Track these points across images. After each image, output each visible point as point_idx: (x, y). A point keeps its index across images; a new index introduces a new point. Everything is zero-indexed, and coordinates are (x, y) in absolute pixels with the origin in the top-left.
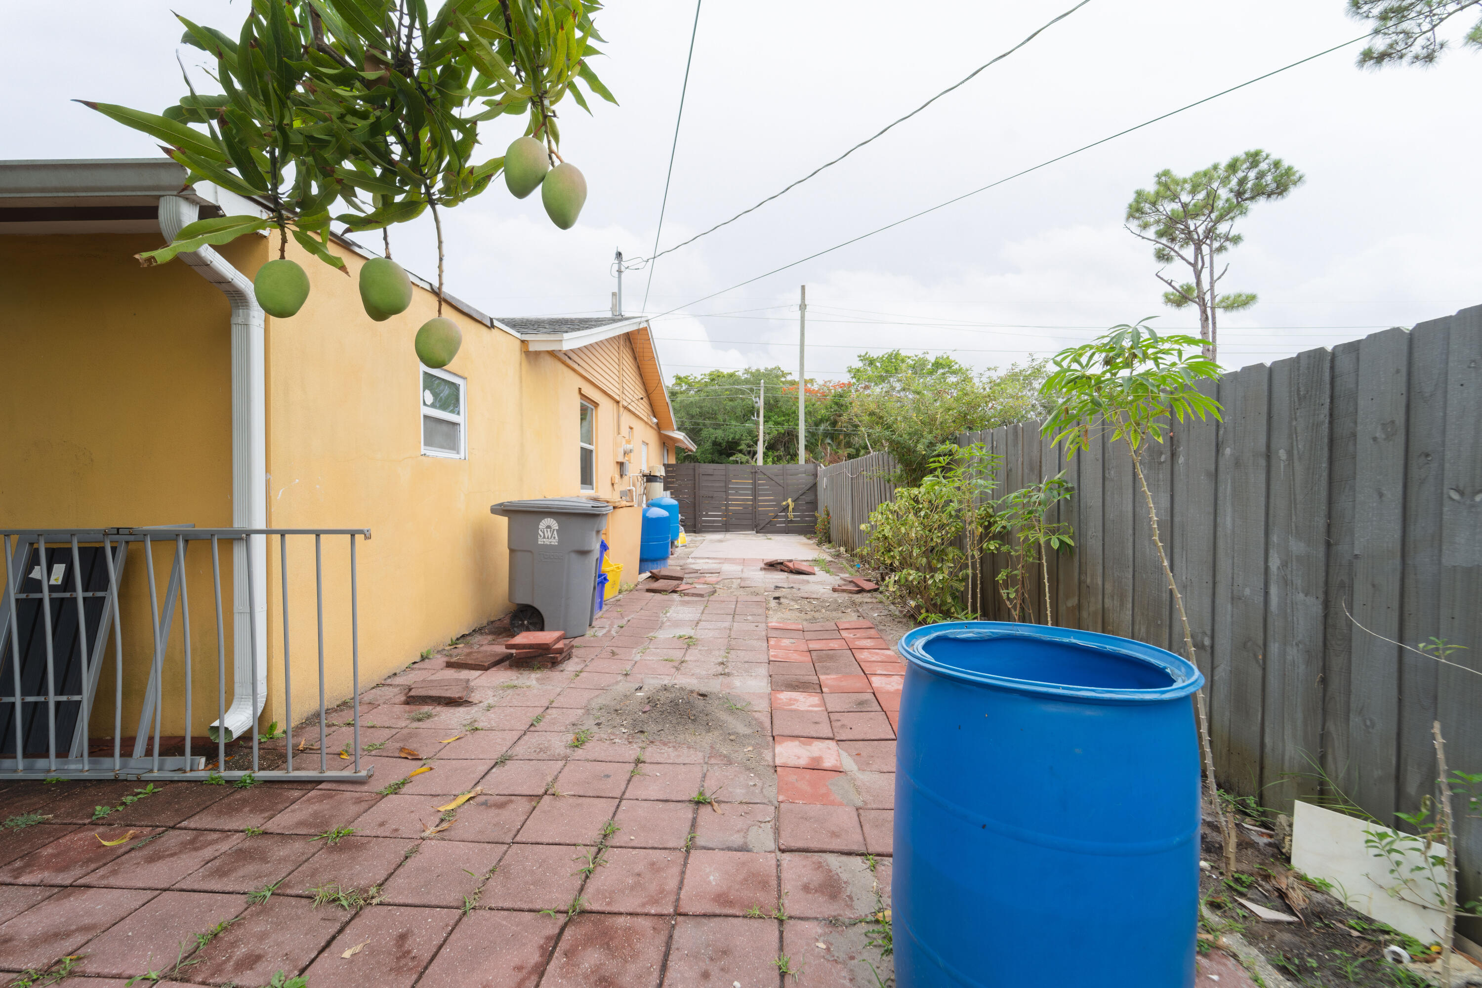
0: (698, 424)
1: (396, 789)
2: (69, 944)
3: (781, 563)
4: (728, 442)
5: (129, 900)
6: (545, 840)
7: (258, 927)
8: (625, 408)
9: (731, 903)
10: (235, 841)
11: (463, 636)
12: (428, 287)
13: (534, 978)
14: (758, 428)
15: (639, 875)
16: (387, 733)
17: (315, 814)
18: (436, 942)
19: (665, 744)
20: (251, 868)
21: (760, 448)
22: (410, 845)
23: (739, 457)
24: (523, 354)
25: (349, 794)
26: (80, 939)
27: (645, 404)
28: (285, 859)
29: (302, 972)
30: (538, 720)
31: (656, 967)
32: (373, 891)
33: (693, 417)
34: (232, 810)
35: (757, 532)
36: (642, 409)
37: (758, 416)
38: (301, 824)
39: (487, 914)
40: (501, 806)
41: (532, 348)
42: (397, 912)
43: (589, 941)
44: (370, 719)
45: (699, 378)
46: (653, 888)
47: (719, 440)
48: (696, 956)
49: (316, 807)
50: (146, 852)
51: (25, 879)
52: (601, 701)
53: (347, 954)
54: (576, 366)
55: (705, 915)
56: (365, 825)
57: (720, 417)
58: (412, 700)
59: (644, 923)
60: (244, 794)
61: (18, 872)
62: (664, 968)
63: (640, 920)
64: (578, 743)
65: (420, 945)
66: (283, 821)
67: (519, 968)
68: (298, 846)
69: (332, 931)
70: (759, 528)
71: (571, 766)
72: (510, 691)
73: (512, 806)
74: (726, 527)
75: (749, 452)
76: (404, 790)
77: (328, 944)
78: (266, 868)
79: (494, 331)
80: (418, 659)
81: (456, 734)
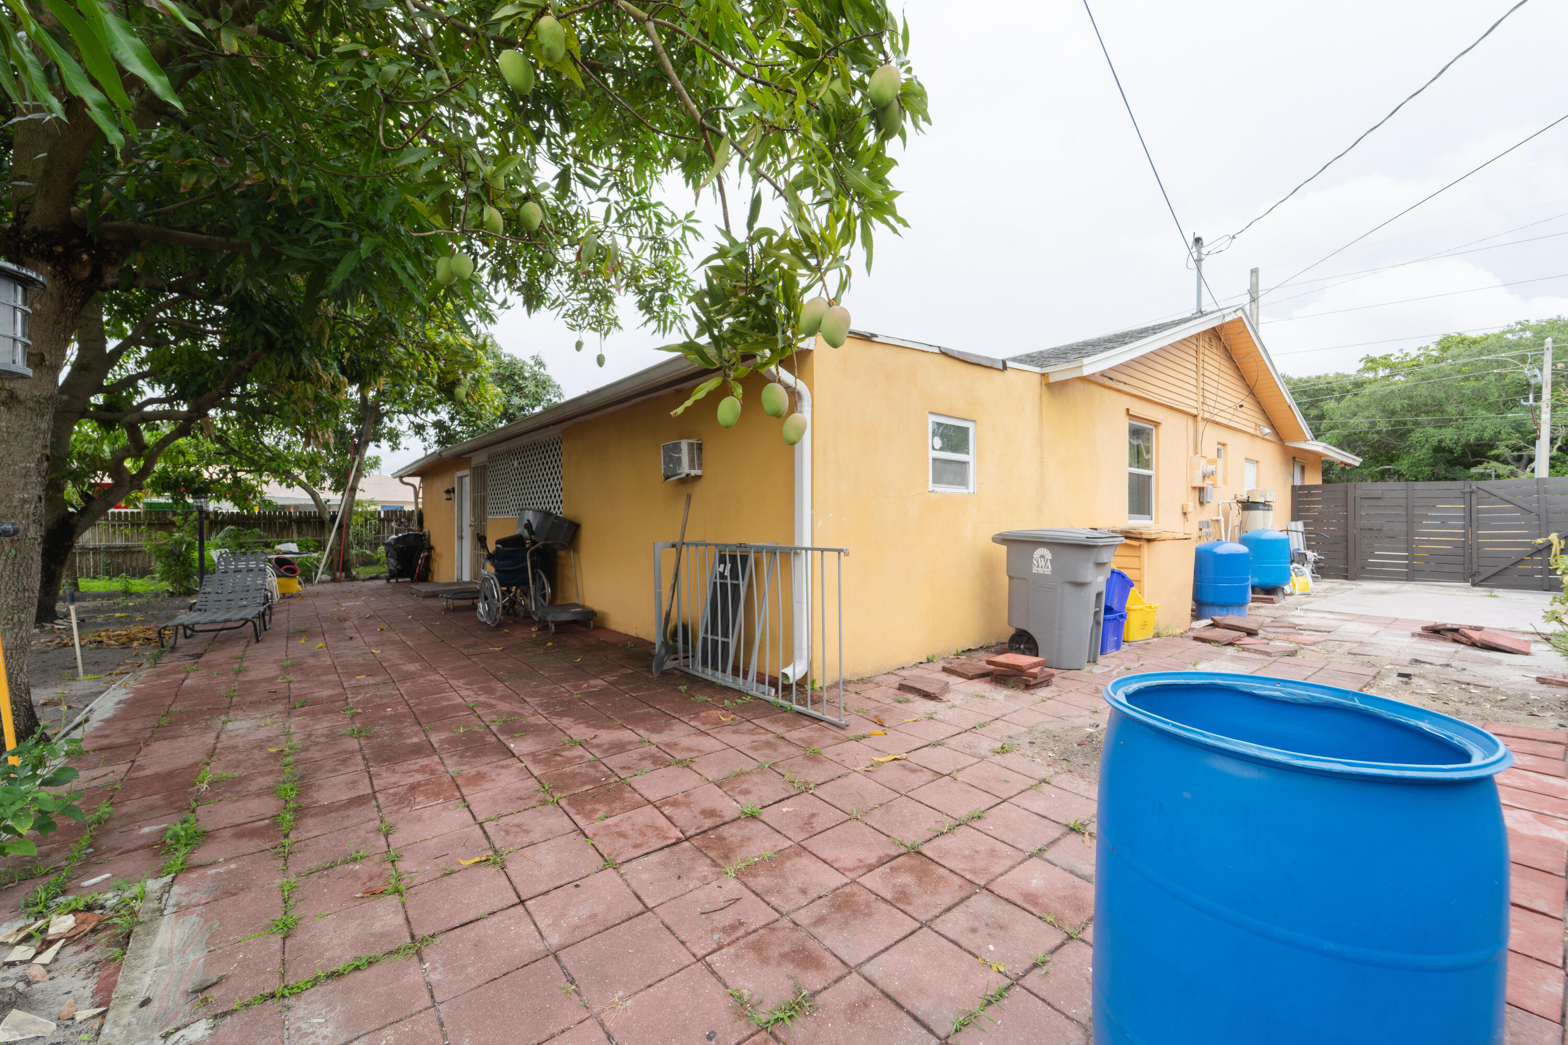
0: (1405, 424)
1: (858, 739)
2: (692, 755)
3: (1456, 630)
4: (1468, 445)
5: (718, 746)
6: (926, 802)
7: (756, 779)
8: (1207, 420)
9: (1035, 904)
10: (769, 737)
11: (969, 650)
12: (937, 350)
13: (865, 870)
14: (1536, 420)
15: (977, 852)
16: (875, 704)
17: (810, 737)
18: (828, 826)
19: (1082, 777)
20: (768, 752)
21: (1543, 452)
22: (845, 771)
23: (1493, 467)
24: (1044, 388)
25: (834, 732)
26: (696, 754)
27: (1250, 410)
28: (783, 753)
29: (763, 807)
30: (982, 726)
31: (943, 907)
32: (812, 785)
33: (1393, 413)
34: (776, 721)
35: (1474, 585)
36: (1249, 418)
37: (1538, 398)
38: (801, 739)
39: (862, 825)
40: (913, 771)
41: (1052, 380)
42: (818, 802)
43: (911, 870)
44: (873, 693)
45: (1414, 354)
46: (980, 864)
47: (1447, 443)
48: (977, 917)
49: (812, 733)
50: (734, 728)
51: (692, 723)
52: (1049, 727)
53: (785, 810)
54: (1121, 386)
55: (1006, 900)
56: (830, 753)
57: (1451, 409)
58: (902, 688)
59: (957, 880)
60: (785, 715)
61: (691, 719)
62: (948, 910)
63: (955, 877)
64: (1003, 750)
65: (818, 824)
66: (795, 735)
67: (861, 861)
68: (793, 750)
69: (784, 796)
70: (1478, 579)
71: (982, 765)
72: (977, 700)
73: (920, 774)
74: (1412, 574)
75: (1519, 459)
76: (863, 741)
77: (780, 801)
78: (774, 754)
79: (1008, 372)
80: (924, 660)
81: (916, 717)
